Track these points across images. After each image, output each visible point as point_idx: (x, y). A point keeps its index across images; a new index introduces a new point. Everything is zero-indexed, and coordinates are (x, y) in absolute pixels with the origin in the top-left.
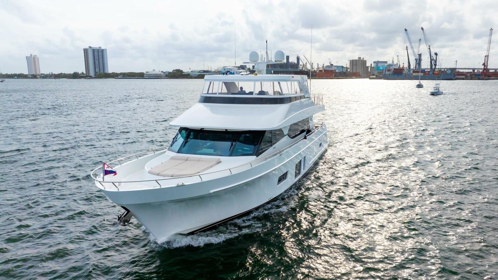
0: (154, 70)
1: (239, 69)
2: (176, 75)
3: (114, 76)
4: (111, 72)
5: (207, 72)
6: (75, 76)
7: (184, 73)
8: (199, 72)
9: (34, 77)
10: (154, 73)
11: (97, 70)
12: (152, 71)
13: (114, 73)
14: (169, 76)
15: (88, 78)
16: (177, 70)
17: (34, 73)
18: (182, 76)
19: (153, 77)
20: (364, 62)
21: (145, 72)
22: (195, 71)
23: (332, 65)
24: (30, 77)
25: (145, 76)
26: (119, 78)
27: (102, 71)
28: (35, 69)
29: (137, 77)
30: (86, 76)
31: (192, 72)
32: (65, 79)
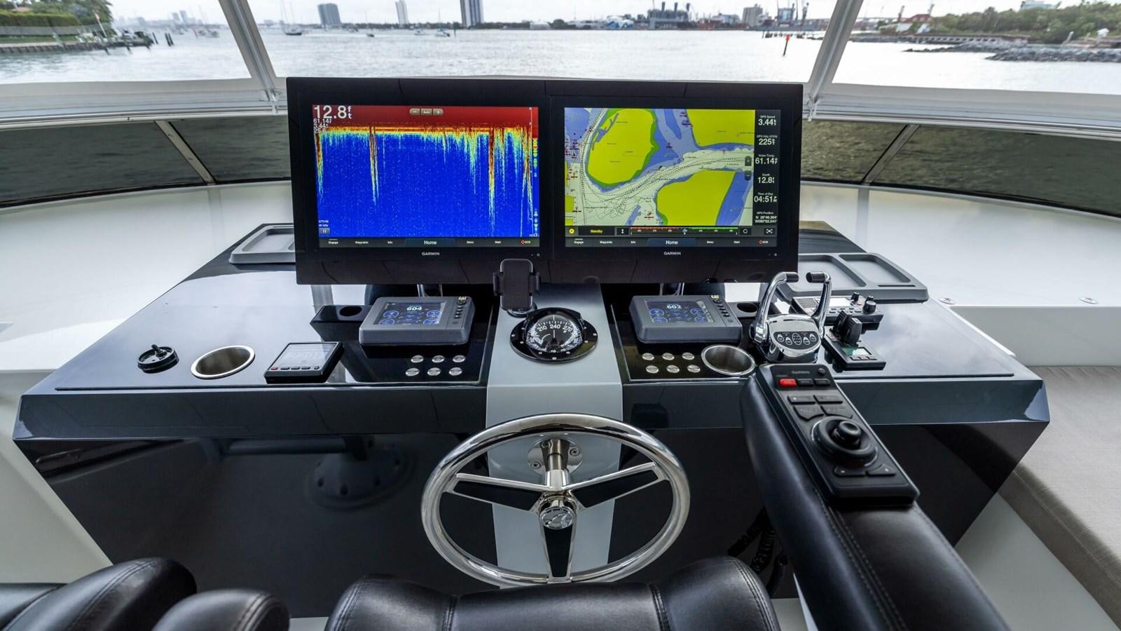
1: (624, 19)
3: (490, 26)
20: (758, 10)
23: (720, 14)
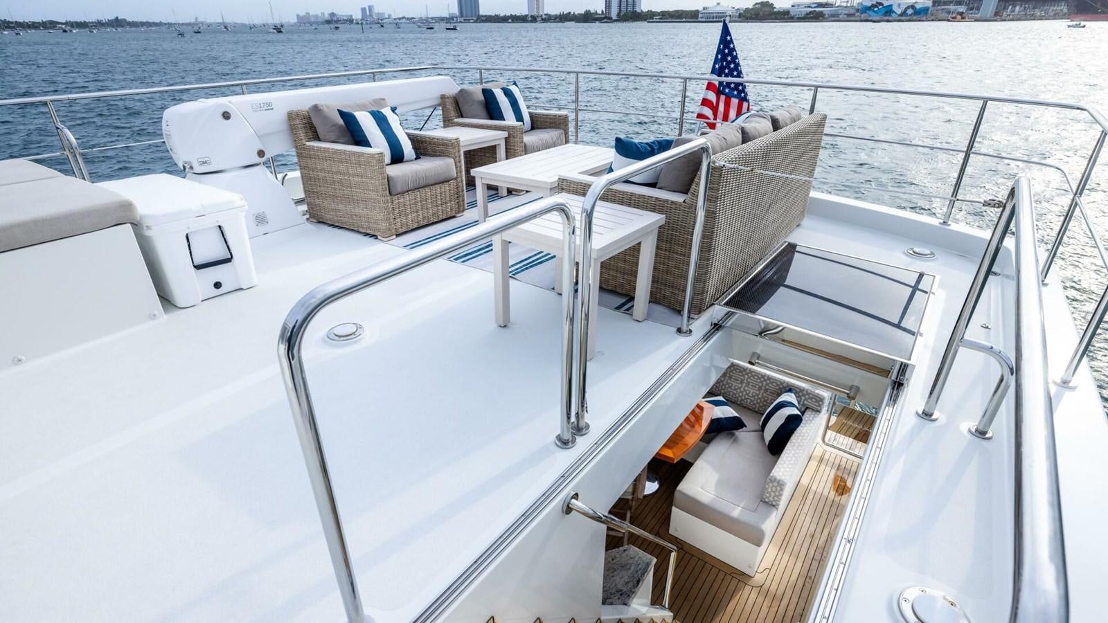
0: (718, 4)
2: (761, 13)
4: (647, 11)
5: (824, 7)
6: (588, 17)
7: (775, 10)
8: (809, 7)
9: (534, 19)
10: (718, 9)
11: (623, 5)
12: (714, 7)
13: (651, 11)
14: (744, 17)
15: (605, 20)
16: (762, 3)
17: (534, 13)
18: (773, 17)
19: (715, 20)
21: (700, 9)
22: (799, 5)
24: (530, 19)
25: (700, 15)
26: (654, 20)
27: (630, 8)
28: (538, 7)
29: (684, 20)
30: (605, 18)
31: (793, 6)
32: (572, 23)
